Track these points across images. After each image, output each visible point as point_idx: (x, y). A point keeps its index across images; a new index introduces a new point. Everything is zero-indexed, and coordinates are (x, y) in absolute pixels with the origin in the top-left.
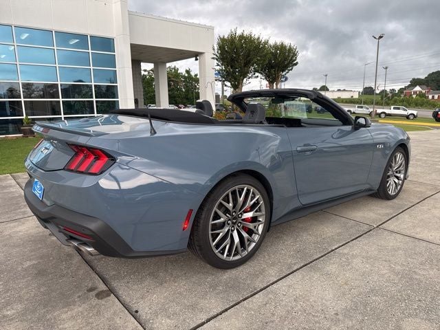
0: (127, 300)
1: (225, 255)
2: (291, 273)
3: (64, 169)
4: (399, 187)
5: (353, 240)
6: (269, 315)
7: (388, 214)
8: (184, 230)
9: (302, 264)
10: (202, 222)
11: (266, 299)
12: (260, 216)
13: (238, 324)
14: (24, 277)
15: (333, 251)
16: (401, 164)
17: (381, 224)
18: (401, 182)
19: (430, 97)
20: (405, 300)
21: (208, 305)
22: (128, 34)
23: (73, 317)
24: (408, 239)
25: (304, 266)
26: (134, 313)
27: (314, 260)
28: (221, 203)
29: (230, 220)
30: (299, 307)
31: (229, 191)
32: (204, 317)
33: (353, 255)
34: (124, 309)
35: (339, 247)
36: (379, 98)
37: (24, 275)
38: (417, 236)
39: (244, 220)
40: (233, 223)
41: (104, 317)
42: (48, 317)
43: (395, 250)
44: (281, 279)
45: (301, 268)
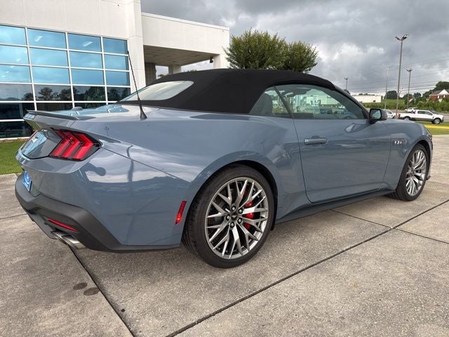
0: (115, 298)
1: (223, 253)
2: (295, 274)
3: (49, 156)
4: (419, 188)
5: (366, 241)
6: (268, 317)
7: (407, 216)
8: (176, 223)
9: (308, 265)
10: (197, 215)
11: (266, 300)
12: (263, 212)
13: (231, 326)
14: (11, 273)
15: (343, 251)
16: (422, 163)
17: (399, 226)
18: (421, 182)
20: (421, 304)
21: (200, 305)
22: (142, 35)
23: (55, 315)
24: (427, 240)
25: (310, 267)
26: (120, 312)
27: (322, 261)
28: (218, 196)
29: (229, 215)
30: (301, 310)
31: (228, 184)
32: (195, 318)
33: (365, 256)
34: (110, 307)
35: (351, 248)
36: (403, 102)
37: (12, 271)
38: (438, 238)
39: (245, 216)
40: (232, 218)
41: (87, 315)
42: (28, 314)
43: (413, 252)
44: (283, 280)
45: (307, 268)
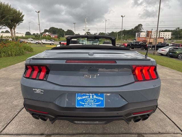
19: (52, 36)
36: (34, 37)
